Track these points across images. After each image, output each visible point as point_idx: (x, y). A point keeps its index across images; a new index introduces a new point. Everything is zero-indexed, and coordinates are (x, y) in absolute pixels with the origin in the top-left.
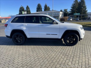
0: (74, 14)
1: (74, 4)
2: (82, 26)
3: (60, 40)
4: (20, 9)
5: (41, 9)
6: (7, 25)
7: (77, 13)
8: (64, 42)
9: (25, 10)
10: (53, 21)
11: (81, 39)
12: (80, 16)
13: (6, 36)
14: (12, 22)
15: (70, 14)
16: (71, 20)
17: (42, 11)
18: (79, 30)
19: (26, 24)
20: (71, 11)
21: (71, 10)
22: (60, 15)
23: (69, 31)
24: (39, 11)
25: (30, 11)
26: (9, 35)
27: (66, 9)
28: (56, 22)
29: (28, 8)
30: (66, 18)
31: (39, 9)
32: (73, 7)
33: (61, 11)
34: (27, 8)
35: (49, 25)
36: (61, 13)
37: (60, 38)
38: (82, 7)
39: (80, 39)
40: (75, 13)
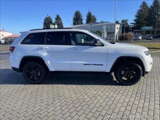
0: (142, 28)
1: (141, 11)
2: (147, 50)
3: (108, 74)
4: (45, 20)
5: (81, 20)
6: (14, 48)
7: (147, 26)
8: (115, 79)
9: (53, 22)
10: (96, 41)
11: (147, 73)
12: (153, 32)
13: (13, 68)
14: (23, 43)
15: (133, 28)
16: (140, 38)
17: (82, 23)
18: (143, 57)
19: (47, 47)
20: (134, 22)
21: (136, 20)
22: (117, 31)
23: (125, 59)
24: (78, 24)
25: (62, 24)
26: (17, 66)
27: (125, 19)
28: (101, 43)
29: (58, 18)
30: (130, 36)
31: (77, 19)
32: (139, 16)
33: (117, 23)
34: (56, 19)
35: (88, 48)
36: (118, 26)
37: (108, 70)
38: (155, 15)
39: (145, 73)
40: (143, 26)
